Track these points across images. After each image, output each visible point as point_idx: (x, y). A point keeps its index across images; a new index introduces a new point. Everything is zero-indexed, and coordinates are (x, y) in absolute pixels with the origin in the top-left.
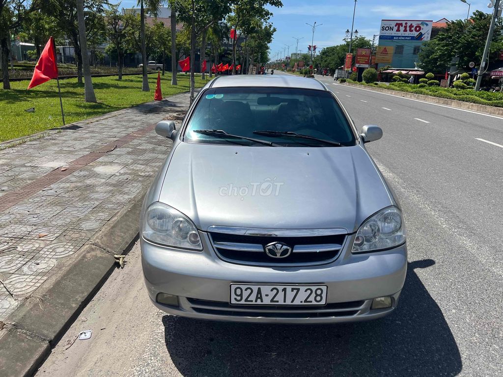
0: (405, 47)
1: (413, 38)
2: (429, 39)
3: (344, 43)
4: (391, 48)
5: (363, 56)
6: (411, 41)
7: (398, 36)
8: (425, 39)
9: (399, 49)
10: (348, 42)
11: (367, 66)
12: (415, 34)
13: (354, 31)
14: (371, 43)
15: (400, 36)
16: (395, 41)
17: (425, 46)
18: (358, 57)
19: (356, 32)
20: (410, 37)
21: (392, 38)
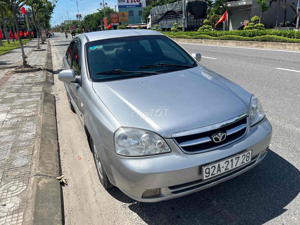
0: (134, 11)
1: (137, 6)
2: (145, 6)
3: (98, 11)
4: (127, 13)
5: (114, 18)
6: (136, 8)
7: (128, 5)
8: (143, 6)
9: (131, 13)
10: (100, 11)
11: (118, 24)
12: (138, 4)
13: (105, 3)
14: (114, 10)
15: (129, 5)
16: (128, 8)
17: (144, 10)
18: (112, 19)
19: (106, 4)
20: (135, 5)
21: (125, 6)
